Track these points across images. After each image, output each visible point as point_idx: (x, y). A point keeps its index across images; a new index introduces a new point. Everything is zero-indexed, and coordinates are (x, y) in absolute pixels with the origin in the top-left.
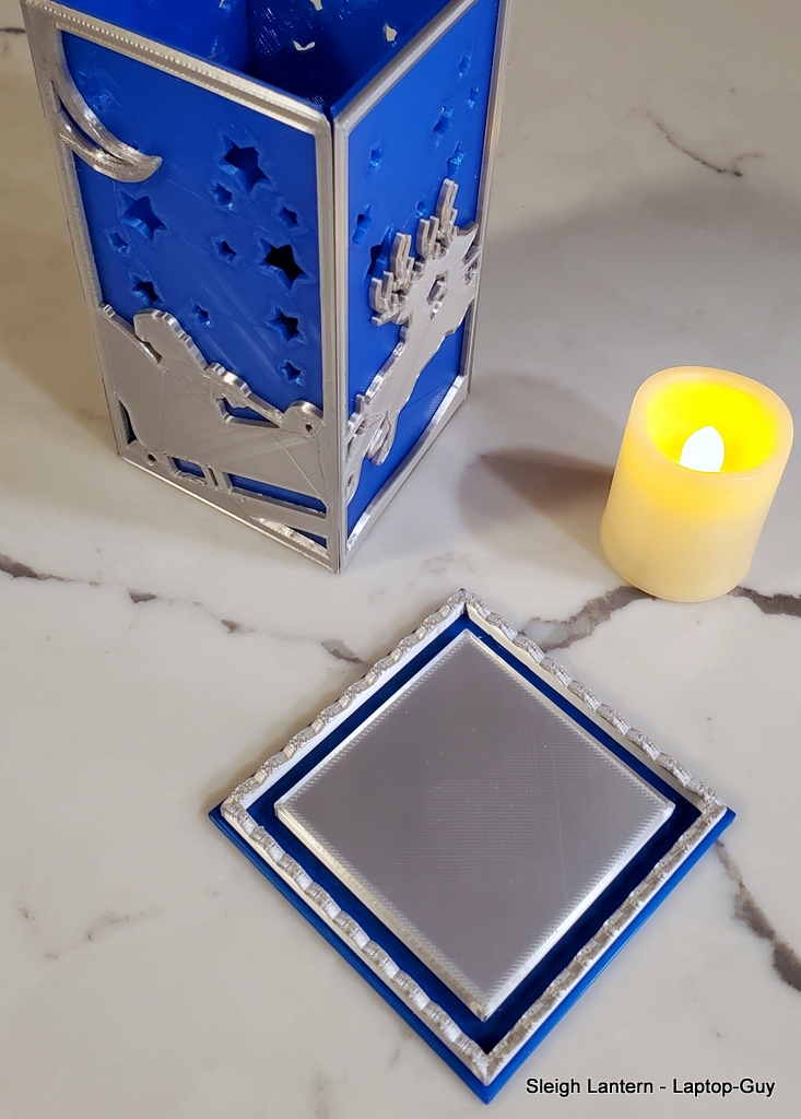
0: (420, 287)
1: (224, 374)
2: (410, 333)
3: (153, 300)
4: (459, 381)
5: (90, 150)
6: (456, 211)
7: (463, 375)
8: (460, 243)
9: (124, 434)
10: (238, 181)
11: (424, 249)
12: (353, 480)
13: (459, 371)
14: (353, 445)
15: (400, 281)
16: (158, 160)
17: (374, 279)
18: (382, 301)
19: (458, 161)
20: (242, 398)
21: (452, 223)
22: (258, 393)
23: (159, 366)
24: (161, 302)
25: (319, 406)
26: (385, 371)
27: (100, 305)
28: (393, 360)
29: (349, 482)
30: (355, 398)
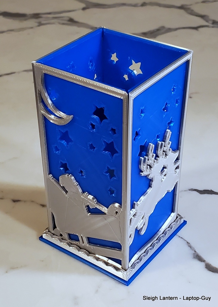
0: (157, 166)
1: (88, 195)
2: (154, 184)
3: (66, 170)
4: (173, 214)
5: (50, 115)
6: (171, 142)
7: (174, 212)
8: (173, 156)
9: (52, 226)
10: (97, 120)
11: (159, 152)
12: (132, 236)
13: (173, 211)
14: (132, 221)
15: (150, 161)
16: (72, 116)
17: (141, 158)
18: (143, 167)
19: (172, 125)
20: (94, 205)
21: (169, 146)
22: (99, 202)
23: (66, 196)
24: (69, 170)
25: (121, 204)
26: (144, 196)
27: (48, 174)
28: (147, 193)
29: (130, 236)
30: (133, 203)
